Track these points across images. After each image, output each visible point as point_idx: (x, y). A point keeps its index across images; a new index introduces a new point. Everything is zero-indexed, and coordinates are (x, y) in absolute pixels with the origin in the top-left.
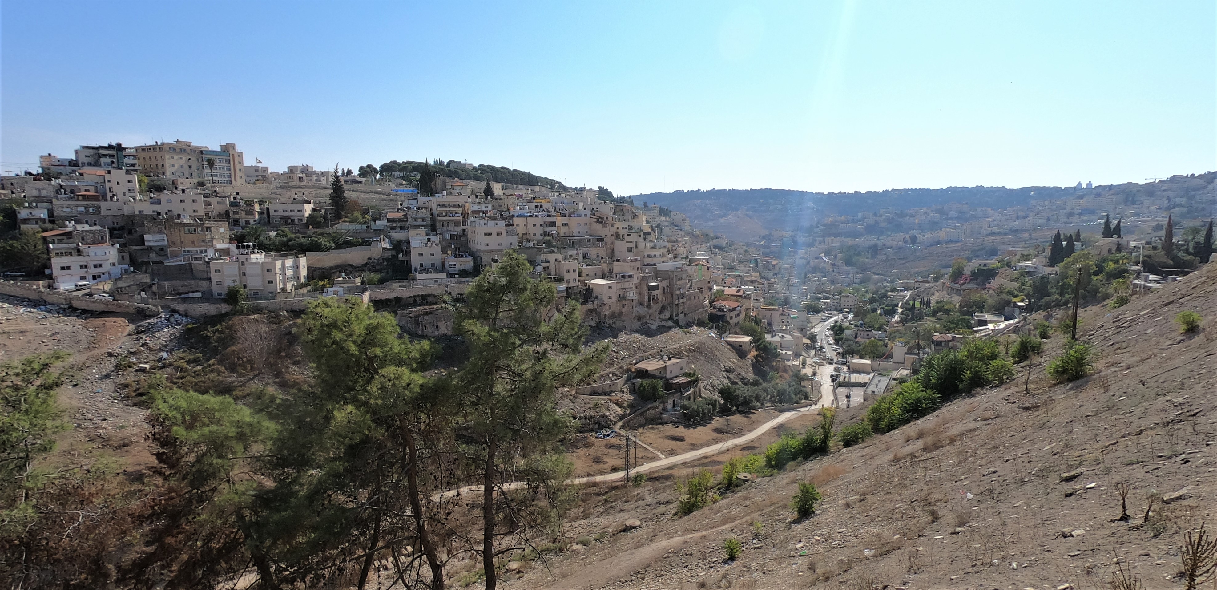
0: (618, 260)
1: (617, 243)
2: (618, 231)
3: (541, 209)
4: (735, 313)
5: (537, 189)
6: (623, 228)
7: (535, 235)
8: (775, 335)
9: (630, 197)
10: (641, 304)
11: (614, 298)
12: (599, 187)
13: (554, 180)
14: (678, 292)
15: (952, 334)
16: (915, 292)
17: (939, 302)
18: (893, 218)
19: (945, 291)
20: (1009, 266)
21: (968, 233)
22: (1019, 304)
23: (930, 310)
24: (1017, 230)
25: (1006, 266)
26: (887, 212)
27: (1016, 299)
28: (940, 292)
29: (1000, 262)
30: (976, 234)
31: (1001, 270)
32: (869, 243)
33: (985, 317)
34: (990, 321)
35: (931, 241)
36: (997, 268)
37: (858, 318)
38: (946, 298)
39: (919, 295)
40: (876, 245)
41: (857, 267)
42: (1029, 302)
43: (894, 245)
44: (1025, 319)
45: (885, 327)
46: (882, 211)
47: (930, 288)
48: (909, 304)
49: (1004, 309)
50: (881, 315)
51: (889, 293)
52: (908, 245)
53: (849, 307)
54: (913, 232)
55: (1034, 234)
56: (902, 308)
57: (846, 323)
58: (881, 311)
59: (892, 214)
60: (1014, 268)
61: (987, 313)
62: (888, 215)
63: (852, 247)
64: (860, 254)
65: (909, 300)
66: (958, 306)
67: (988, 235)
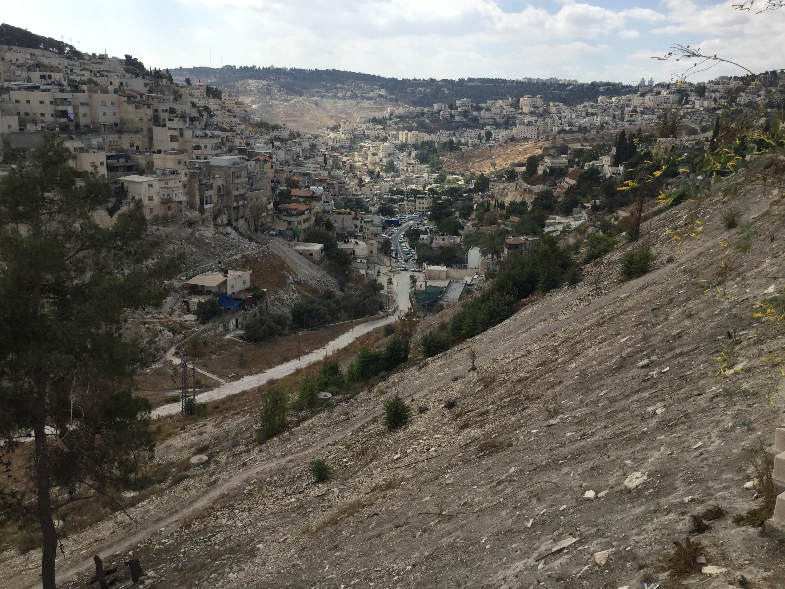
0: (159, 152)
1: (156, 130)
2: (156, 114)
3: (49, 81)
4: (304, 217)
5: (37, 52)
6: (163, 111)
7: (43, 115)
8: (348, 242)
9: (167, 70)
10: (191, 206)
11: (157, 200)
12: (127, 56)
13: (62, 42)
14: (236, 193)
15: (525, 237)
16: (489, 193)
17: (513, 204)
18: (469, 111)
19: (518, 192)
20: (578, 166)
21: (541, 130)
22: (586, 205)
23: (504, 212)
24: (586, 128)
25: (575, 165)
26: (463, 105)
27: (583, 200)
28: (513, 193)
29: (570, 161)
30: (548, 131)
31: (570, 170)
32: (444, 139)
33: (555, 219)
34: (560, 223)
35: (506, 137)
36: (567, 167)
37: (434, 222)
38: (519, 200)
39: (493, 197)
40: (451, 141)
41: (432, 166)
42: (595, 202)
43: (470, 141)
44: (591, 220)
45: (460, 231)
46: (458, 103)
47: (504, 189)
48: (484, 206)
49: (572, 211)
50: (456, 217)
51: (464, 195)
52: (483, 142)
53: (425, 210)
54: (488, 127)
55: (601, 132)
56: (477, 210)
57: (422, 228)
58: (457, 214)
59: (468, 106)
60: (583, 167)
61: (557, 214)
62: (464, 108)
63: (427, 143)
64: (435, 151)
65: (485, 202)
66: (529, 209)
67: (559, 132)
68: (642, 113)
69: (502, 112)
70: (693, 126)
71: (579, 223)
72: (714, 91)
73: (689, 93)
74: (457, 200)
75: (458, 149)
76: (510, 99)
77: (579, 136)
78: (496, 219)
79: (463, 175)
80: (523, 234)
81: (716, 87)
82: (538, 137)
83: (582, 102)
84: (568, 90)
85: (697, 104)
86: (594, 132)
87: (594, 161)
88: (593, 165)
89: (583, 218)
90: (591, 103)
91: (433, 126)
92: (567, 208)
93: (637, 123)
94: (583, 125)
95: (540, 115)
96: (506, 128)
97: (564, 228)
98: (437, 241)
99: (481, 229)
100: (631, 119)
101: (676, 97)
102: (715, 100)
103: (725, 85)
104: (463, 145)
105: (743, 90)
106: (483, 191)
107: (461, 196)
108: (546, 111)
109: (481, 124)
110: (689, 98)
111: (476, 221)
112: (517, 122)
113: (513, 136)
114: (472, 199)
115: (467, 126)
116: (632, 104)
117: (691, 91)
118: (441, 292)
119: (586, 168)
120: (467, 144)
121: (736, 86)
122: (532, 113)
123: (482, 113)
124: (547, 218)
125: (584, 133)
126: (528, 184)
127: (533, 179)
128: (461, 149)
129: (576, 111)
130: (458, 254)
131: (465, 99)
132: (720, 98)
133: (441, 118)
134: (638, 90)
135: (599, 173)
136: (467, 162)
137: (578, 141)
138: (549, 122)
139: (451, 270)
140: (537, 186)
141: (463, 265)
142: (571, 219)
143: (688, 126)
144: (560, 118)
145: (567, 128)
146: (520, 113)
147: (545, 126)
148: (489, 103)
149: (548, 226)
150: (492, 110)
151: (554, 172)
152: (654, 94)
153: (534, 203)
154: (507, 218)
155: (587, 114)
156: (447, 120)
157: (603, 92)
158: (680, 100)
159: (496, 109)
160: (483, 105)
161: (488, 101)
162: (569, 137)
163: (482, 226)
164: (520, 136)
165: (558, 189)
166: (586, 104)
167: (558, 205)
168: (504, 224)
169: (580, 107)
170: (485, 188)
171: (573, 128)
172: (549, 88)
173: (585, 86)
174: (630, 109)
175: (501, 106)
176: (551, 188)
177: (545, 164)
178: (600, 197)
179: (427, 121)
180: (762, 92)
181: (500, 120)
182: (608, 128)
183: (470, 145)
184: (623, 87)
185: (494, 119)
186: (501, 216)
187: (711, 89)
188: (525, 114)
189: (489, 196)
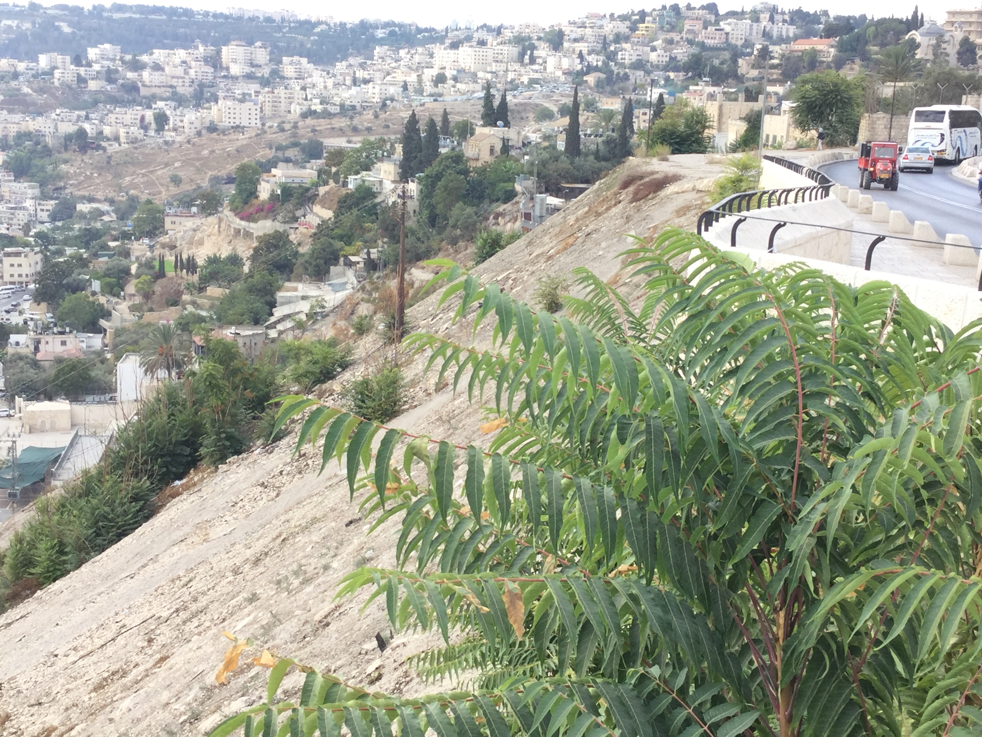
15: (233, 329)
16: (164, 239)
17: (213, 261)
18: (117, 71)
19: (222, 236)
20: (337, 182)
21: (268, 110)
22: (353, 259)
23: (195, 278)
24: (354, 107)
25: (331, 181)
26: (103, 57)
27: (348, 249)
28: (213, 238)
29: (320, 172)
30: (282, 113)
31: (322, 190)
32: (68, 128)
33: (296, 289)
34: (304, 298)
35: (198, 125)
36: (317, 185)
37: (44, 305)
38: (224, 254)
39: (173, 247)
40: (82, 133)
41: (42, 184)
42: (368, 253)
43: (122, 132)
44: (363, 288)
45: (103, 323)
46: (92, 53)
47: (195, 230)
48: (152, 267)
49: (328, 271)
50: (94, 294)
51: (112, 244)
52: (152, 133)
53: (24, 279)
54: (160, 104)
55: (382, 116)
56: (138, 276)
57: (16, 319)
58: (96, 285)
59: (113, 60)
60: (345, 184)
61: (299, 279)
62: (106, 63)
63: (28, 135)
64: (47, 152)
65: (154, 259)
66: (246, 269)
67: (304, 115)
68: (455, 79)
69: (186, 73)
70: (546, 105)
71: (340, 296)
72: (576, 40)
73: (536, 43)
74: (96, 255)
75: (98, 147)
76: (201, 49)
77: (342, 123)
78: (179, 293)
79: (112, 202)
80: (231, 323)
81: (579, 32)
82: (263, 125)
83: (344, 58)
84: (318, 34)
85: (552, 62)
86: (369, 115)
87: (364, 173)
88: (364, 181)
89: (349, 286)
90: (360, 60)
91: (41, 99)
92: (317, 266)
93: (448, 98)
94: (348, 103)
95: (265, 82)
96: (198, 106)
97: (312, 307)
98: (49, 348)
99: (149, 317)
100: (436, 90)
101: (514, 50)
102: (581, 56)
103: (595, 29)
104: (108, 139)
105: (627, 39)
106: (151, 234)
107: (105, 247)
108: (275, 73)
109: (145, 97)
110: (536, 53)
111: (138, 300)
112: (221, 94)
113: (212, 122)
114: (127, 254)
115: (115, 101)
116: (437, 62)
117: (539, 39)
118: (56, 460)
119: (351, 186)
120: (117, 139)
121: (616, 30)
122: (249, 77)
123: (146, 74)
124: (279, 289)
125: (352, 118)
126: (242, 219)
127: (252, 210)
128: (104, 149)
129: (334, 76)
130: (96, 373)
131: (107, 46)
132: (589, 54)
133: (57, 83)
134: (446, 36)
135: (374, 195)
136: (118, 176)
137: (341, 132)
138: (283, 95)
139: (80, 409)
140: (261, 223)
141: (108, 396)
142: (328, 288)
143: (537, 105)
144: (304, 88)
145: (319, 108)
146: (224, 77)
147: (275, 104)
148: (159, 55)
149: (283, 304)
150: (167, 69)
151: (291, 195)
152: (474, 44)
153: (254, 258)
154: (201, 290)
155: (355, 82)
156: (70, 87)
157: (382, 38)
158: (522, 55)
159: (175, 66)
160: (145, 58)
161: (156, 51)
162: (323, 124)
163: (151, 310)
164: (226, 123)
165: (302, 229)
166: (351, 60)
167: (301, 260)
168: (194, 303)
169: (341, 66)
170: (156, 228)
171: (329, 107)
172: (279, 28)
173: (349, 26)
174: (434, 72)
175: (184, 62)
176: (287, 226)
177: (273, 179)
178: (380, 242)
179: (26, 90)
180: (658, 43)
181: (185, 90)
182: (394, 108)
183: (123, 140)
184: (419, 31)
185: (171, 86)
186: (190, 287)
187: (573, 36)
188: (235, 78)
189: (164, 246)
